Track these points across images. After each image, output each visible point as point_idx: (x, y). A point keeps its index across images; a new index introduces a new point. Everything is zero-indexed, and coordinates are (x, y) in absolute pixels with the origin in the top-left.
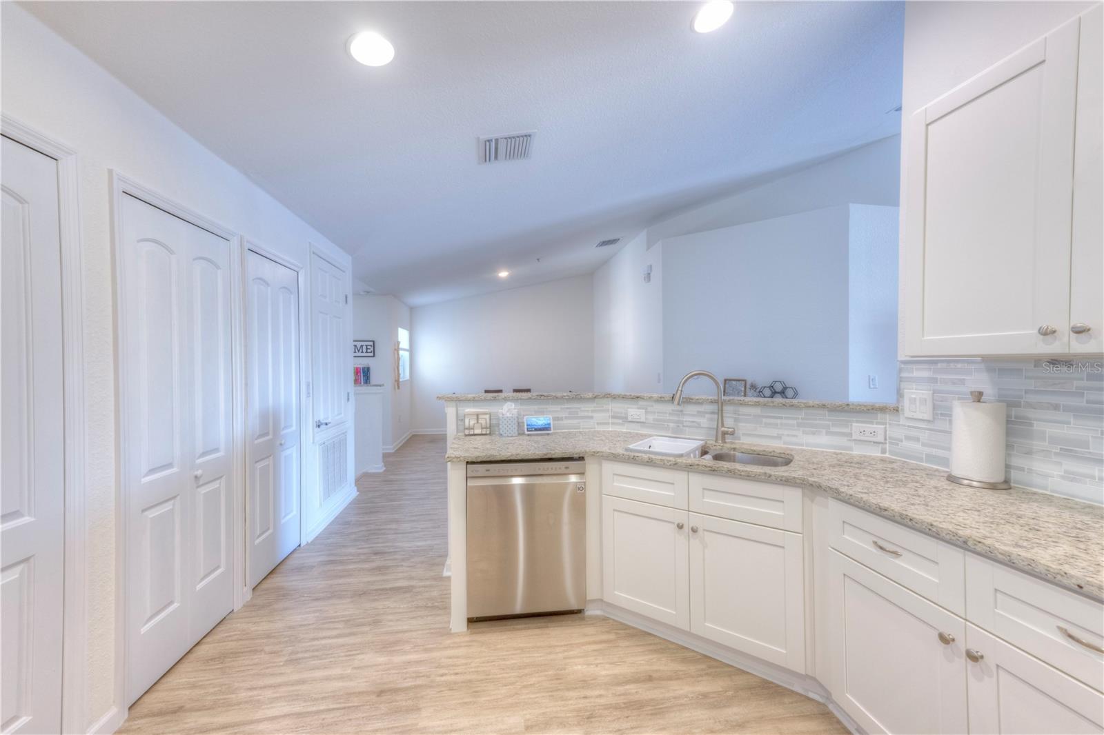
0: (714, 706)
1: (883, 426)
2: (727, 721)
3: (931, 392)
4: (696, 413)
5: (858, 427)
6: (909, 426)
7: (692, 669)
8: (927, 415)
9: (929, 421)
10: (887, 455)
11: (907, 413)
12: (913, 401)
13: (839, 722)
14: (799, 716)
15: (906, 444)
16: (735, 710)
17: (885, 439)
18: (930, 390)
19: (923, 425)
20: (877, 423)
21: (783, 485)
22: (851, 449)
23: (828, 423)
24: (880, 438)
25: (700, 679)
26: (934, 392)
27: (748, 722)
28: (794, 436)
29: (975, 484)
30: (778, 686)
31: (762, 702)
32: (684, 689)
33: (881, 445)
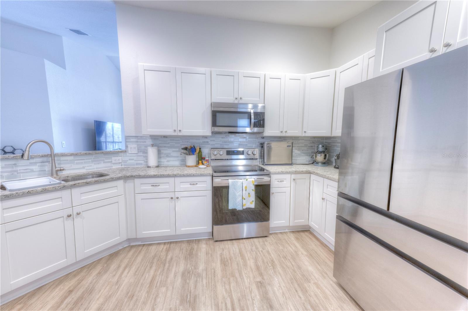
0: (106, 272)
1: (121, 157)
2: (114, 270)
3: (137, 145)
4: (29, 164)
5: (114, 159)
6: (130, 156)
7: (83, 274)
8: (136, 152)
9: (136, 154)
10: (123, 166)
11: (130, 152)
12: (131, 148)
13: (136, 245)
14: (128, 252)
15: (130, 161)
16: (112, 266)
17: (122, 161)
18: (136, 145)
19: (134, 155)
20: (120, 156)
21: (119, 180)
22: (112, 167)
23: (103, 159)
24: (121, 161)
25: (90, 273)
26: (138, 145)
27: (120, 264)
28: (90, 166)
29: (154, 167)
30: (115, 252)
31: (116, 258)
32: (90, 279)
33: (121, 164)
